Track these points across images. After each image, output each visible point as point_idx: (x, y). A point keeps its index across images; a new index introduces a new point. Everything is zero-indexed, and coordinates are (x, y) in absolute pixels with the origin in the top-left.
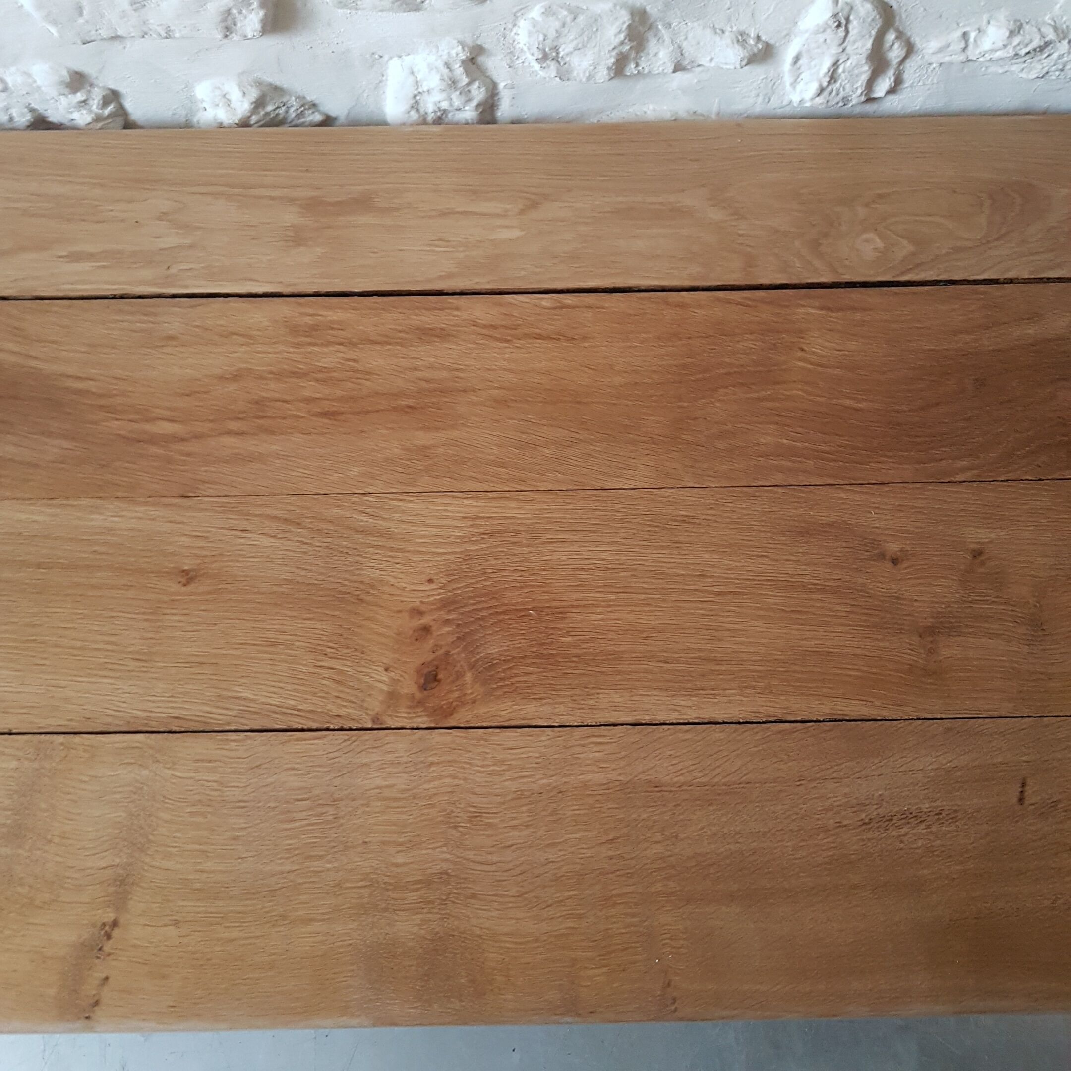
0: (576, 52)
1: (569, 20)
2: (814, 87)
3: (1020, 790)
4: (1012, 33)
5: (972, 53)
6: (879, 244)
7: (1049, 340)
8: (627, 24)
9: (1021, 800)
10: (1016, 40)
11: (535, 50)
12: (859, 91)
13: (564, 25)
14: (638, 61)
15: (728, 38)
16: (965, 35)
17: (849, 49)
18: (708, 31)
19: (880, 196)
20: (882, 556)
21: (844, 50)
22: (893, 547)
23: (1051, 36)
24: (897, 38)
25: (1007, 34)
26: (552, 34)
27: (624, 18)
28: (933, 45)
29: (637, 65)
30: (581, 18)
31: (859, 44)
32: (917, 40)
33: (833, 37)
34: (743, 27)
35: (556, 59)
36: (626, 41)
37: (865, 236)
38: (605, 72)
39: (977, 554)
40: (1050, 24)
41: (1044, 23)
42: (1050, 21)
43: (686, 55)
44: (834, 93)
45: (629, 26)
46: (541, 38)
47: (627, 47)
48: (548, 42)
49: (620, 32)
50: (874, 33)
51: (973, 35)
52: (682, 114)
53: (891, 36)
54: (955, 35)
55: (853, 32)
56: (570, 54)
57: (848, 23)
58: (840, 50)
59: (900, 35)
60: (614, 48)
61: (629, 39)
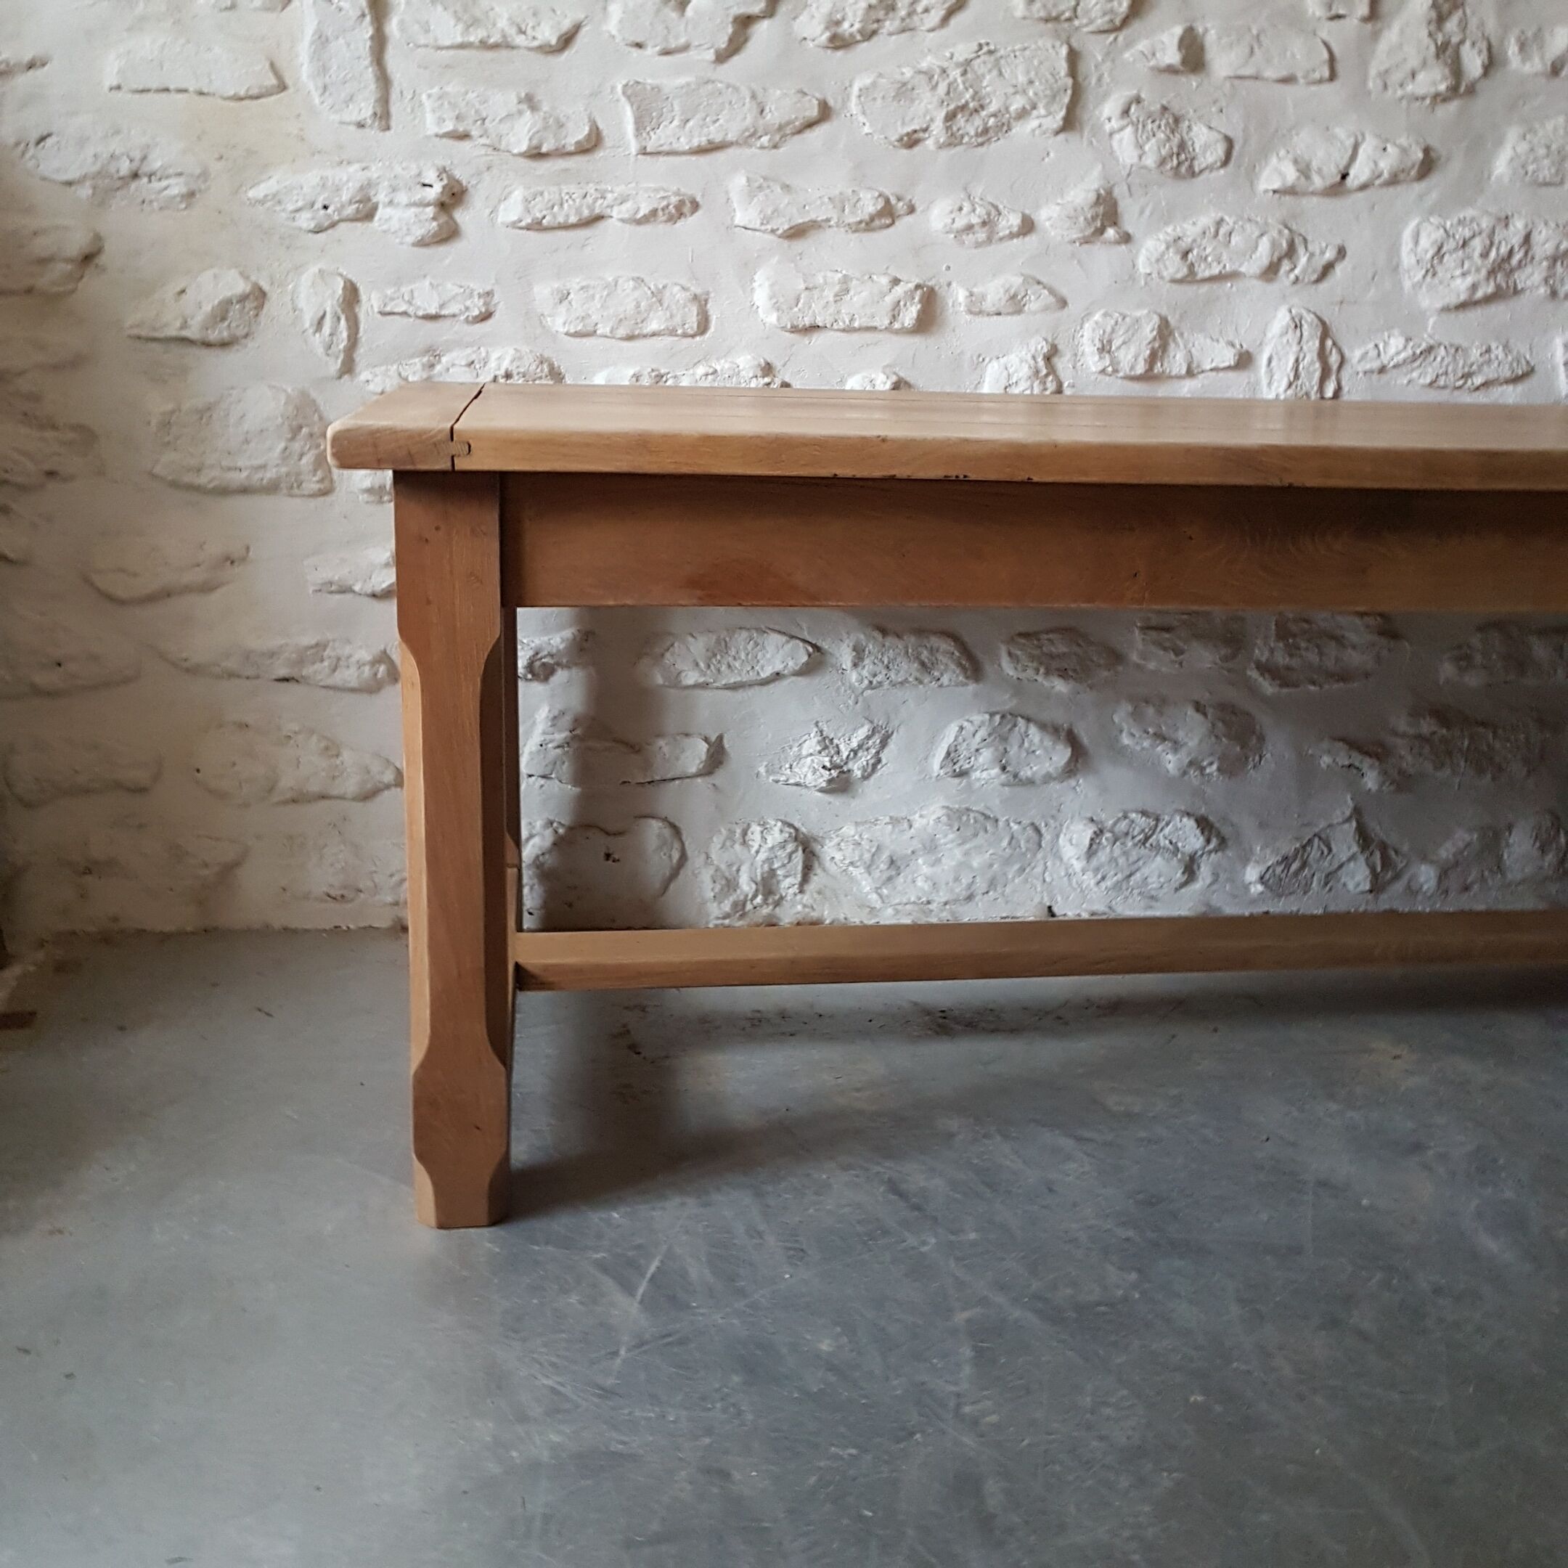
0: (1123, 347)
1: (1120, 320)
2: (1285, 383)
4: (1407, 342)
5: (1385, 359)
8: (1157, 324)
10: (1411, 344)
11: (1097, 341)
12: (1315, 389)
13: (1116, 323)
14: (1163, 361)
15: (1222, 343)
16: (1376, 346)
17: (1305, 348)
18: (1208, 341)
23: (1432, 342)
24: (1333, 345)
25: (1403, 343)
26: (1109, 329)
27: (1156, 320)
28: (1357, 354)
29: (1162, 365)
30: (1128, 319)
31: (1311, 343)
32: (1346, 349)
33: (1292, 336)
34: (1231, 338)
35: (1109, 352)
38: (1142, 366)
43: (1195, 360)
44: (1299, 388)
45: (1159, 326)
46: (1102, 332)
47: (1157, 345)
48: (1106, 336)
49: (1152, 331)
51: (1381, 346)
53: (1329, 343)
54: (1371, 346)
55: (1306, 334)
56: (1119, 348)
57: (1301, 325)
58: (1299, 348)
59: (1335, 344)
60: (1149, 343)
61: (1158, 337)
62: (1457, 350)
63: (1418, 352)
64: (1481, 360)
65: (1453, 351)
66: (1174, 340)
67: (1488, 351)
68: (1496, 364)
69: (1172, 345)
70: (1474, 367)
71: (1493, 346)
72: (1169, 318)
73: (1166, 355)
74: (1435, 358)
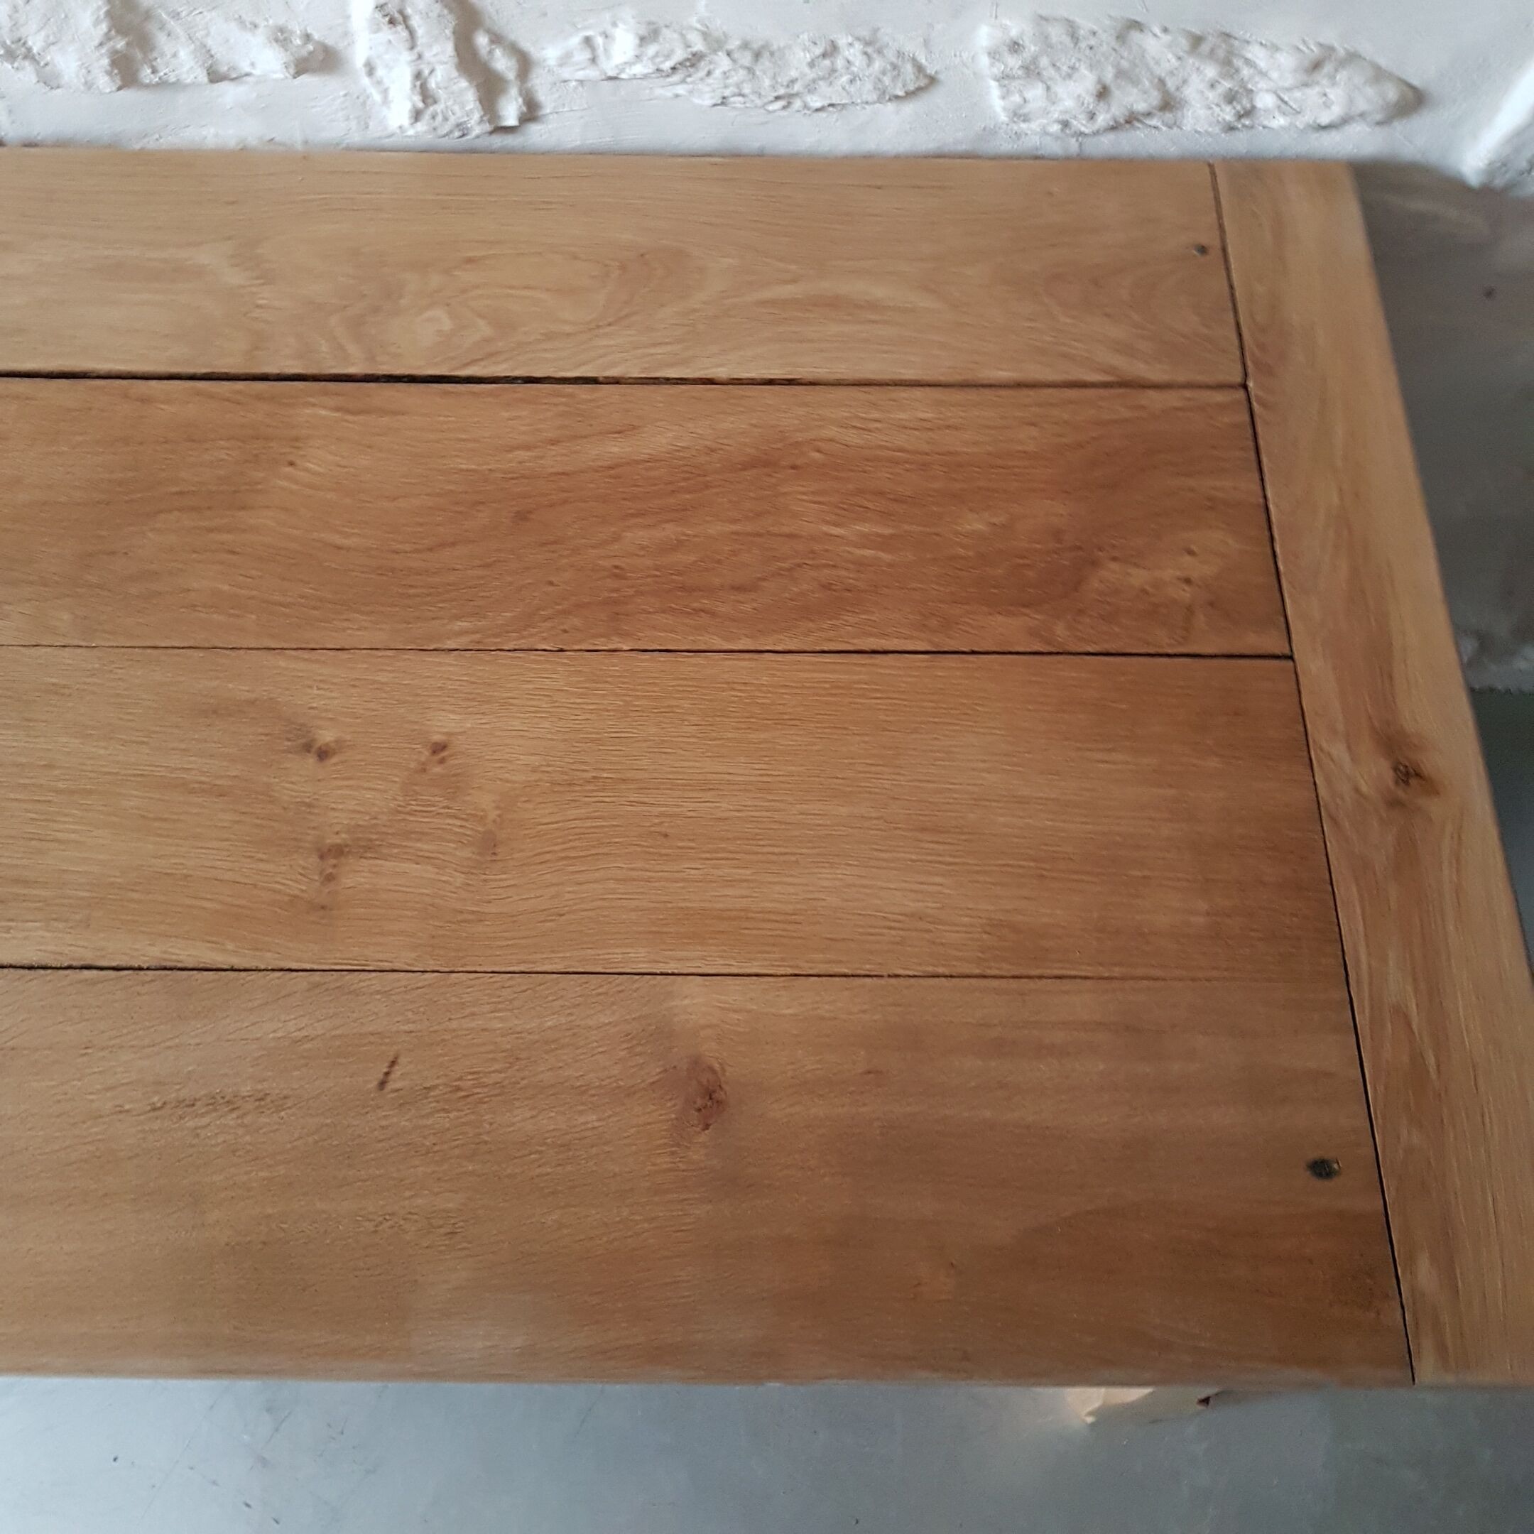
0: (53, 48)
2: (409, 109)
3: (385, 1070)
4: (643, 40)
6: (447, 325)
7: (638, 462)
8: (105, 9)
9: (382, 1084)
10: (652, 50)
12: (476, 116)
13: (16, 9)
14: (154, 63)
16: (588, 41)
17: (428, 55)
18: (235, 25)
19: (470, 260)
20: (307, 748)
21: (420, 57)
22: (326, 736)
23: (699, 46)
24: (492, 42)
25: (637, 41)
28: (552, 53)
29: (154, 71)
31: (436, 48)
32: (526, 45)
33: (394, 36)
34: (281, 22)
35: (29, 57)
36: (113, 33)
37: (429, 314)
38: (107, 78)
39: (439, 748)
40: (697, 30)
41: (691, 28)
42: (699, 26)
43: (218, 56)
44: (440, 118)
47: (120, 44)
49: (98, 21)
50: (448, 32)
52: (252, 141)
53: (482, 40)
54: (576, 40)
55: (419, 32)
56: (44, 50)
57: (405, 19)
58: (415, 57)
59: (496, 39)
60: (101, 44)
61: (118, 32)
62: (757, 55)
64: (811, 74)
65: (746, 59)
66: (162, 27)
67: (832, 50)
68: (845, 79)
69: (161, 39)
70: (797, 87)
71: (842, 41)
73: (155, 54)
74: (709, 73)
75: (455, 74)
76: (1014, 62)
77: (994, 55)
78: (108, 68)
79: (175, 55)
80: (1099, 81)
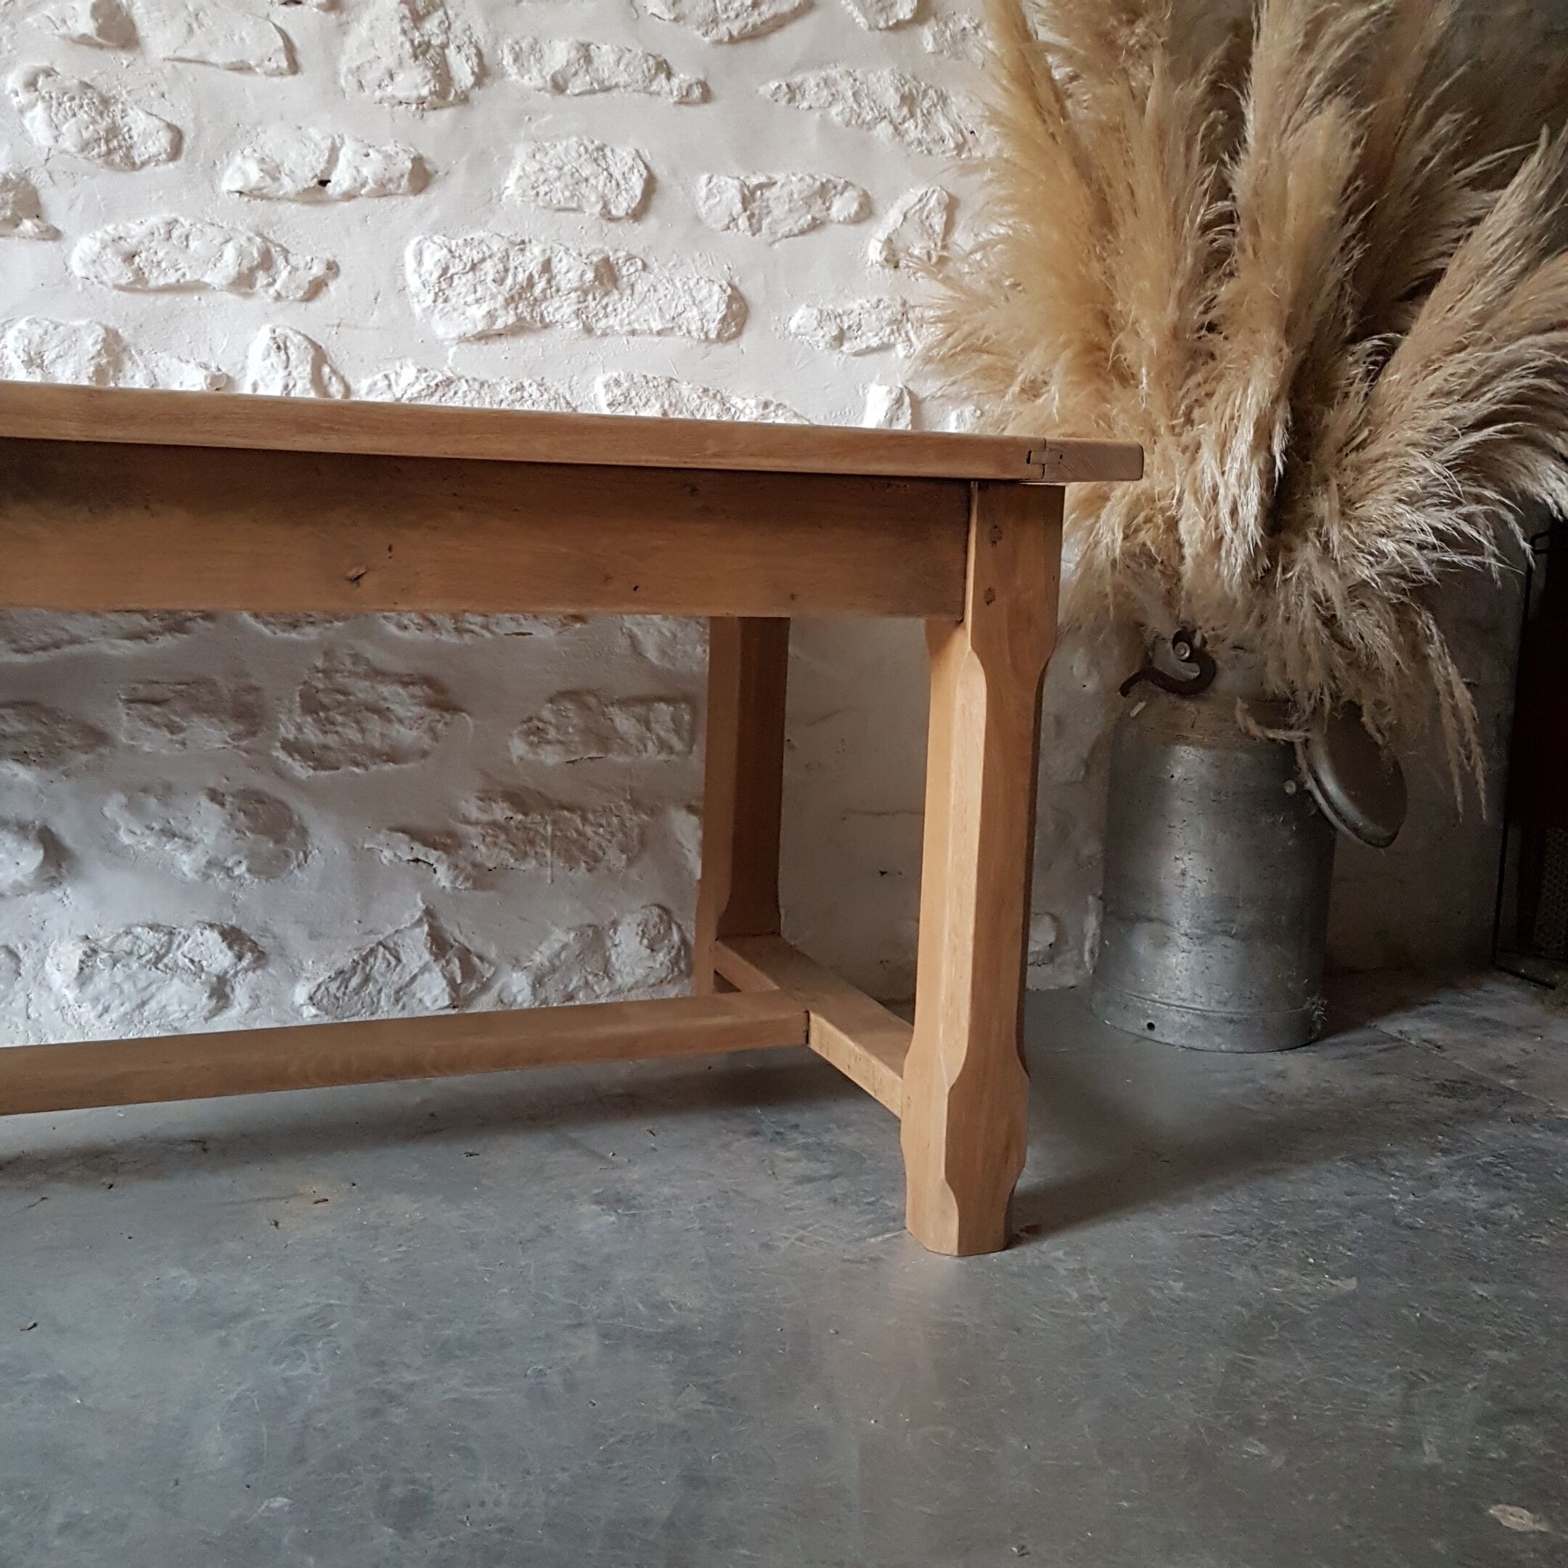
0: (60, 360)
1: (51, 328)
4: (419, 371)
5: (397, 391)
8: (102, 337)
11: (21, 353)
13: (46, 333)
14: (117, 382)
15: (192, 365)
16: (386, 377)
17: (294, 374)
18: (175, 360)
21: (290, 374)
25: (416, 371)
26: (36, 339)
27: (100, 332)
28: (364, 384)
30: (61, 329)
31: (300, 369)
32: (350, 380)
33: (277, 359)
34: (205, 360)
35: (41, 366)
36: (102, 352)
43: (159, 380)
45: (104, 340)
46: (26, 342)
47: (104, 361)
48: (33, 346)
49: (96, 342)
50: (309, 359)
51: (392, 377)
53: (326, 370)
54: (379, 376)
55: (293, 357)
56: (53, 362)
57: (286, 348)
58: (287, 373)
59: (334, 372)
60: (93, 358)
61: (106, 352)
62: (482, 385)
63: (433, 384)
64: (511, 398)
65: (477, 386)
66: (131, 357)
67: (521, 388)
68: (530, 402)
69: (128, 364)
71: (526, 384)
72: (120, 331)
73: (120, 375)
74: (456, 393)
75: (308, 386)
76: (617, 392)
77: (607, 386)
78: (91, 375)
79: (132, 377)
80: (662, 406)
